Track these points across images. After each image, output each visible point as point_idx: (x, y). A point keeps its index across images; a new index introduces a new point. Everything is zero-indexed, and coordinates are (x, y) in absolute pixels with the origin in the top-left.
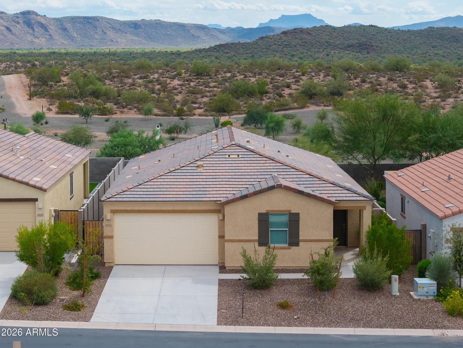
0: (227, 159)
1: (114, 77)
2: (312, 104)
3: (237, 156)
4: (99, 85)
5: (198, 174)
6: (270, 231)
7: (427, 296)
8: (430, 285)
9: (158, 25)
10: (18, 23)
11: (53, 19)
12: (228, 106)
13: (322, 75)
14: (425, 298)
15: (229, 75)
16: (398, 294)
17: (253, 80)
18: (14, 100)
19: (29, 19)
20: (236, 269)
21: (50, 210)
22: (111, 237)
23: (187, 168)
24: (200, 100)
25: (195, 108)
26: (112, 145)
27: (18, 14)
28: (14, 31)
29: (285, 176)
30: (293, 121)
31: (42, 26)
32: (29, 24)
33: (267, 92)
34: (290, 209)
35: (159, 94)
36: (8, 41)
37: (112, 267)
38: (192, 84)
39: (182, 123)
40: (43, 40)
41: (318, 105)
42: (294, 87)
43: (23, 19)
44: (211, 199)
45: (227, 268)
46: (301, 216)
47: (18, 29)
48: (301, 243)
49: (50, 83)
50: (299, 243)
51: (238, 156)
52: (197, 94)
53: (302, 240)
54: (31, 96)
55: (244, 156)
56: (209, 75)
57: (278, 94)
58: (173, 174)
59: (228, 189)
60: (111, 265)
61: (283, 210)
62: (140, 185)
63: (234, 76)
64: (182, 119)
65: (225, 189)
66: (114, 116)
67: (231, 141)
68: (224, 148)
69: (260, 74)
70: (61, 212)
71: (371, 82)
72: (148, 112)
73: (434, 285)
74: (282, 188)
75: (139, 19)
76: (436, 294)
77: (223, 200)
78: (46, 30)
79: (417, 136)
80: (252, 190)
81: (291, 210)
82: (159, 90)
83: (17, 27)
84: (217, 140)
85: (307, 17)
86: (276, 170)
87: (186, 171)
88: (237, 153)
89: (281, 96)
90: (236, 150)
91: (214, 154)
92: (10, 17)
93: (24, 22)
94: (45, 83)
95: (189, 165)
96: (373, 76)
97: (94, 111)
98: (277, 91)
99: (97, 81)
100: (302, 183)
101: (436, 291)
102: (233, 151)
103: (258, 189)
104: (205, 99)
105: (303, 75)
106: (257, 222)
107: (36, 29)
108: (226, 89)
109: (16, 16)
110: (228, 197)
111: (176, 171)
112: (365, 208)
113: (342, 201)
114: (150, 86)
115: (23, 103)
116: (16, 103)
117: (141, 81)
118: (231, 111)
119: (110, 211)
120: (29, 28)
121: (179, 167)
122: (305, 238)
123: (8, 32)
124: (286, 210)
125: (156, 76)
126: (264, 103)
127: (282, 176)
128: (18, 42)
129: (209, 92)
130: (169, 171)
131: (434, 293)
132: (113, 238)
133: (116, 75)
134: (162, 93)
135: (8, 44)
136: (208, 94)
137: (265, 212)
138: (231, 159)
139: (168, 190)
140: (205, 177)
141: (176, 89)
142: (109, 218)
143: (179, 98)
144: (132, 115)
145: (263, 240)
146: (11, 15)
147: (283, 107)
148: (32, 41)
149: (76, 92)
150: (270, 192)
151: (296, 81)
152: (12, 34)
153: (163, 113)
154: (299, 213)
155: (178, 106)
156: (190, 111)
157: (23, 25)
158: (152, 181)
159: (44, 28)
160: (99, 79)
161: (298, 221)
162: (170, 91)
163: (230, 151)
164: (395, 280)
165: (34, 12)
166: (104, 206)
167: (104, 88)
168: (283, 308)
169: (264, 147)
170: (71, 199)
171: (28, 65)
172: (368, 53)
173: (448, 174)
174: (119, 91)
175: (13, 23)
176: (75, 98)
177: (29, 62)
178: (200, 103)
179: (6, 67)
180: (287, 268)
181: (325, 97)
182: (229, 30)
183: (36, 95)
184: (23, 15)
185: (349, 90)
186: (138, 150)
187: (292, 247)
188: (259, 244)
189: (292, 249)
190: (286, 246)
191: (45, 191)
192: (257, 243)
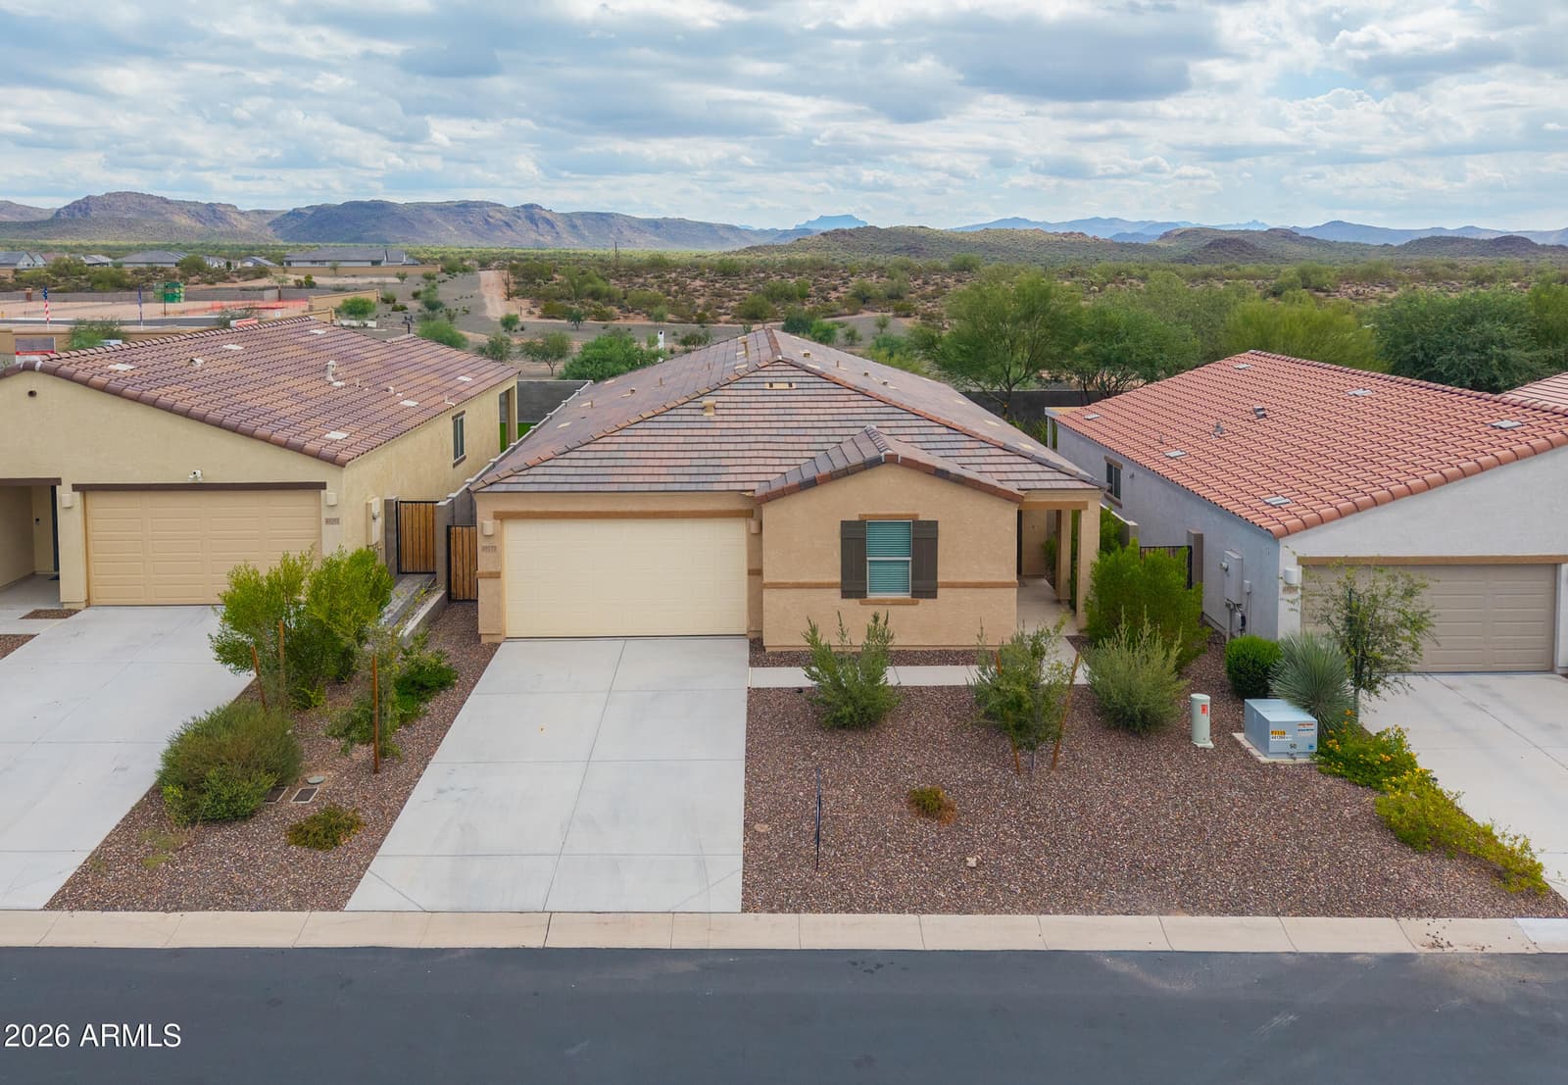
0: (767, 393)
1: (621, 276)
2: (866, 309)
3: (787, 386)
4: (600, 285)
5: (705, 425)
6: (868, 562)
7: (1291, 756)
8: (1302, 727)
9: (681, 224)
10: (519, 218)
11: (561, 214)
12: (762, 312)
13: (875, 277)
14: (1289, 761)
15: (762, 275)
16: (1211, 745)
17: (792, 281)
18: (487, 300)
19: (532, 214)
20: (789, 652)
21: (367, 504)
22: (497, 575)
23: (680, 412)
24: (726, 304)
25: (720, 314)
26: (583, 359)
27: (518, 207)
28: (515, 227)
29: (895, 431)
30: (846, 330)
31: (548, 222)
32: (532, 219)
33: (809, 296)
34: (916, 512)
35: (675, 297)
36: (507, 238)
37: (497, 645)
38: (717, 285)
39: (701, 333)
40: (549, 238)
41: (873, 311)
42: (842, 289)
43: (525, 213)
44: (732, 486)
45: (768, 650)
46: (943, 530)
47: (522, 224)
48: (941, 592)
49: (538, 281)
50: (936, 592)
51: (790, 384)
52: (723, 297)
53: (943, 583)
54: (509, 296)
55: (802, 386)
56: (739, 275)
57: (823, 298)
58: (648, 425)
59: (769, 462)
60: (496, 639)
61: (901, 515)
62: (570, 450)
63: (768, 277)
64: (703, 327)
65: (762, 461)
66: (615, 322)
67: (773, 354)
68: (759, 369)
69: (800, 274)
70: (403, 504)
71: (937, 284)
72: (660, 318)
73: (1312, 727)
74: (897, 463)
75: (661, 217)
76: (1315, 749)
77: (760, 490)
78: (553, 227)
79: (1089, 345)
80: (825, 469)
81: (917, 515)
82: (676, 291)
83: (518, 222)
84: (747, 351)
85: (849, 218)
86: (872, 417)
87: (678, 418)
88: (786, 380)
89: (827, 300)
90: (784, 374)
91: (740, 381)
92: (510, 211)
93: (526, 217)
94: (532, 281)
95: (685, 406)
96: (937, 278)
97: (588, 315)
98: (821, 294)
99: (597, 279)
100: (933, 446)
101: (1315, 743)
102: (779, 374)
103: (840, 464)
104: (732, 304)
105: (852, 276)
106: (838, 541)
107: (541, 225)
108: (759, 291)
109: (517, 209)
110: (769, 481)
111: (656, 419)
112: (1085, 505)
113: (1032, 492)
114: (666, 286)
115: (497, 304)
116: (489, 305)
117: (653, 281)
118: (765, 318)
119: (492, 514)
120: (531, 222)
121: (664, 409)
122: (952, 579)
123: (508, 227)
124: (906, 515)
125: (674, 275)
126: (806, 308)
127: (887, 431)
128: (519, 241)
129: (738, 295)
130: (641, 419)
131: (1311, 747)
132: (499, 577)
133: (624, 273)
134: (680, 296)
136: (737, 297)
137: (857, 519)
138: (775, 393)
139: (635, 462)
140: (718, 432)
141: (697, 291)
142: (489, 531)
143: (700, 301)
144: (639, 321)
145: (853, 584)
146: (511, 208)
147: (831, 313)
148: (536, 240)
149: (570, 291)
150: (869, 472)
151: (844, 283)
152: (512, 230)
153: (679, 319)
154: (936, 522)
155: (699, 311)
156: (713, 317)
157: (525, 220)
158: (600, 441)
159: (550, 225)
160: (602, 278)
161: (934, 540)
162: (690, 294)
163: (772, 374)
164: (1204, 710)
165: (538, 205)
166: (478, 503)
167: (606, 288)
168: (928, 815)
169: (838, 366)
170: (455, 465)
172: (918, 257)
173: (1214, 422)
174: (625, 293)
175: (512, 218)
176: (568, 299)
178: (727, 308)
180: (907, 649)
181: (881, 301)
182: (763, 233)
183: (517, 295)
184: (525, 209)
185: (912, 293)
186: (623, 367)
187: (921, 601)
188: (842, 592)
189: (920, 605)
190: (907, 596)
191: (342, 465)
192: (838, 591)
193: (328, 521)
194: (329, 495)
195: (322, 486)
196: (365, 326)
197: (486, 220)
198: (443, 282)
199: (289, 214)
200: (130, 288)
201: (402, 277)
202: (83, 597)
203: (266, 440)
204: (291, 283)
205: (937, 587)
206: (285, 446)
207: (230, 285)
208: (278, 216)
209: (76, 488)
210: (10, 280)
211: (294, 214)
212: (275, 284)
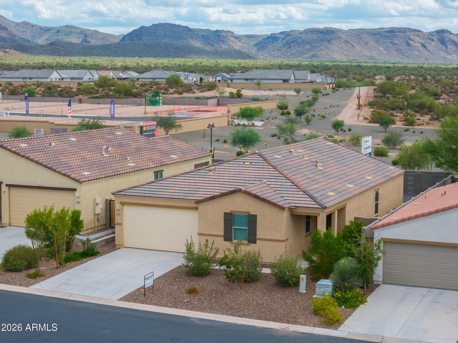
3: (249, 164)
5: (205, 177)
6: (233, 229)
8: (327, 287)
10: (433, 40)
16: (305, 292)
19: (443, 37)
21: (94, 199)
22: (120, 224)
27: (433, 32)
28: (429, 48)
32: (443, 42)
34: (249, 211)
36: (423, 56)
40: (455, 56)
43: (437, 37)
46: (258, 218)
47: (433, 46)
48: (258, 241)
50: (256, 241)
51: (251, 163)
53: (259, 238)
55: (255, 164)
58: (186, 176)
60: (120, 247)
61: (244, 212)
62: (152, 183)
70: (112, 201)
73: (330, 287)
76: (331, 295)
83: (431, 44)
87: (198, 174)
90: (253, 158)
92: (426, 35)
93: (438, 40)
101: (331, 292)
106: (223, 220)
107: (449, 46)
109: (431, 34)
112: (318, 215)
119: (119, 202)
122: (261, 237)
123: (424, 48)
124: (246, 212)
128: (432, 58)
131: (329, 293)
135: (423, 59)
137: (229, 212)
138: (242, 166)
139: (171, 188)
140: (208, 179)
142: (118, 208)
145: (228, 236)
146: (427, 33)
148: (445, 57)
150: (233, 195)
152: (427, 50)
154: (257, 215)
157: (437, 42)
159: (456, 46)
161: (255, 222)
163: (249, 158)
164: (302, 280)
165: (448, 31)
166: (115, 198)
171: (420, 78)
175: (428, 40)
177: (422, 76)
179: (400, 80)
184: (438, 33)
187: (251, 244)
188: (224, 239)
189: (250, 246)
190: (246, 242)
191: (81, 183)
192: (222, 238)
193: (77, 202)
194: (77, 193)
195: (75, 190)
196: (253, 125)
197: (407, 42)
198: (326, 95)
199: (268, 38)
200: (135, 96)
201: (298, 91)
202: (8, 223)
203: (59, 173)
204: (227, 94)
205: (256, 240)
206: (64, 175)
207: (191, 95)
208: (261, 39)
209: (7, 185)
210: (75, 90)
211: (271, 38)
212: (217, 95)
